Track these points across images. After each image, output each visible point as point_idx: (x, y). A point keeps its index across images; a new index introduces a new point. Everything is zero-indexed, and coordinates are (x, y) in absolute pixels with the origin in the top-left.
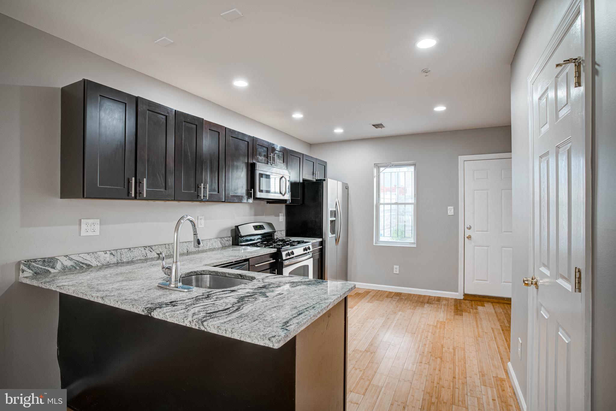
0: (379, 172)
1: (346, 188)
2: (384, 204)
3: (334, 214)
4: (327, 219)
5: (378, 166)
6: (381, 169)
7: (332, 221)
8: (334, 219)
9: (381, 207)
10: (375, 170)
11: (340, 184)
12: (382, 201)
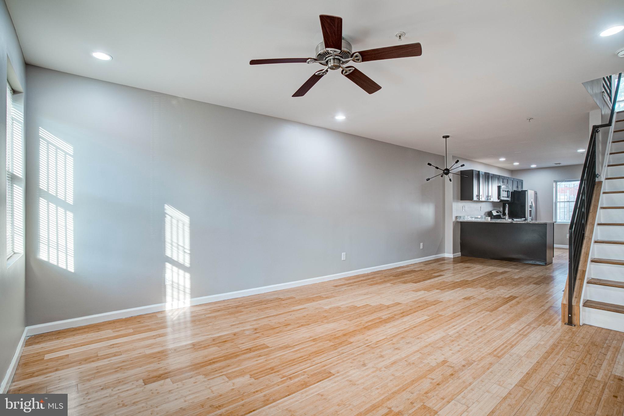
0: (556, 185)
1: (536, 193)
2: (560, 202)
3: (531, 207)
4: (528, 209)
5: (556, 182)
6: (558, 183)
7: (530, 210)
8: (531, 209)
9: (558, 204)
10: (554, 184)
11: (533, 192)
12: (558, 200)
